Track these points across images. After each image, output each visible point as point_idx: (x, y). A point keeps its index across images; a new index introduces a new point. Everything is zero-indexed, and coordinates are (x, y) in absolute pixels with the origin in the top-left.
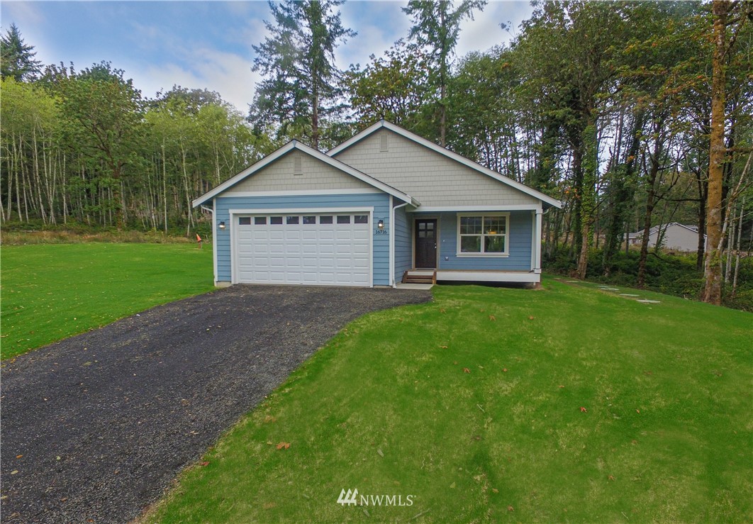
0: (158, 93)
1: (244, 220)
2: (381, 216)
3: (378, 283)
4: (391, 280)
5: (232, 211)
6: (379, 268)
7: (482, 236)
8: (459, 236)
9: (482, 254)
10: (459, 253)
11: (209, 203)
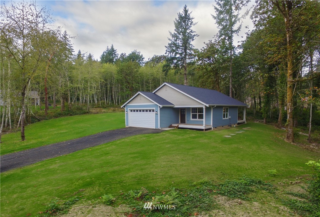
0: (149, 59)
1: (131, 111)
2: (157, 111)
3: (156, 128)
4: (159, 127)
5: (129, 109)
6: (156, 124)
7: (198, 114)
8: (191, 114)
9: (197, 119)
10: (191, 119)
11: (124, 106)
